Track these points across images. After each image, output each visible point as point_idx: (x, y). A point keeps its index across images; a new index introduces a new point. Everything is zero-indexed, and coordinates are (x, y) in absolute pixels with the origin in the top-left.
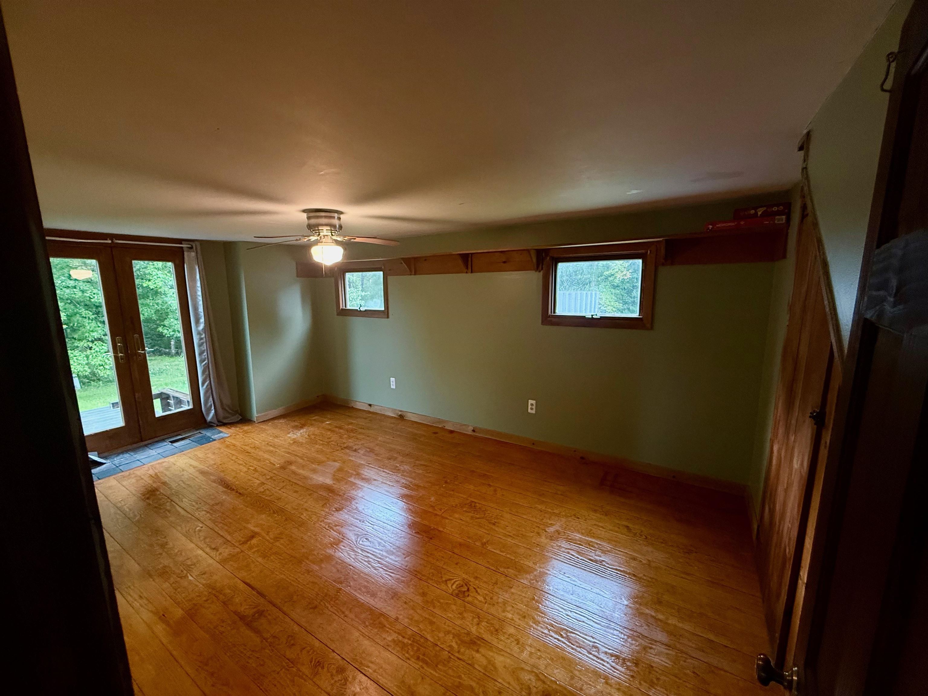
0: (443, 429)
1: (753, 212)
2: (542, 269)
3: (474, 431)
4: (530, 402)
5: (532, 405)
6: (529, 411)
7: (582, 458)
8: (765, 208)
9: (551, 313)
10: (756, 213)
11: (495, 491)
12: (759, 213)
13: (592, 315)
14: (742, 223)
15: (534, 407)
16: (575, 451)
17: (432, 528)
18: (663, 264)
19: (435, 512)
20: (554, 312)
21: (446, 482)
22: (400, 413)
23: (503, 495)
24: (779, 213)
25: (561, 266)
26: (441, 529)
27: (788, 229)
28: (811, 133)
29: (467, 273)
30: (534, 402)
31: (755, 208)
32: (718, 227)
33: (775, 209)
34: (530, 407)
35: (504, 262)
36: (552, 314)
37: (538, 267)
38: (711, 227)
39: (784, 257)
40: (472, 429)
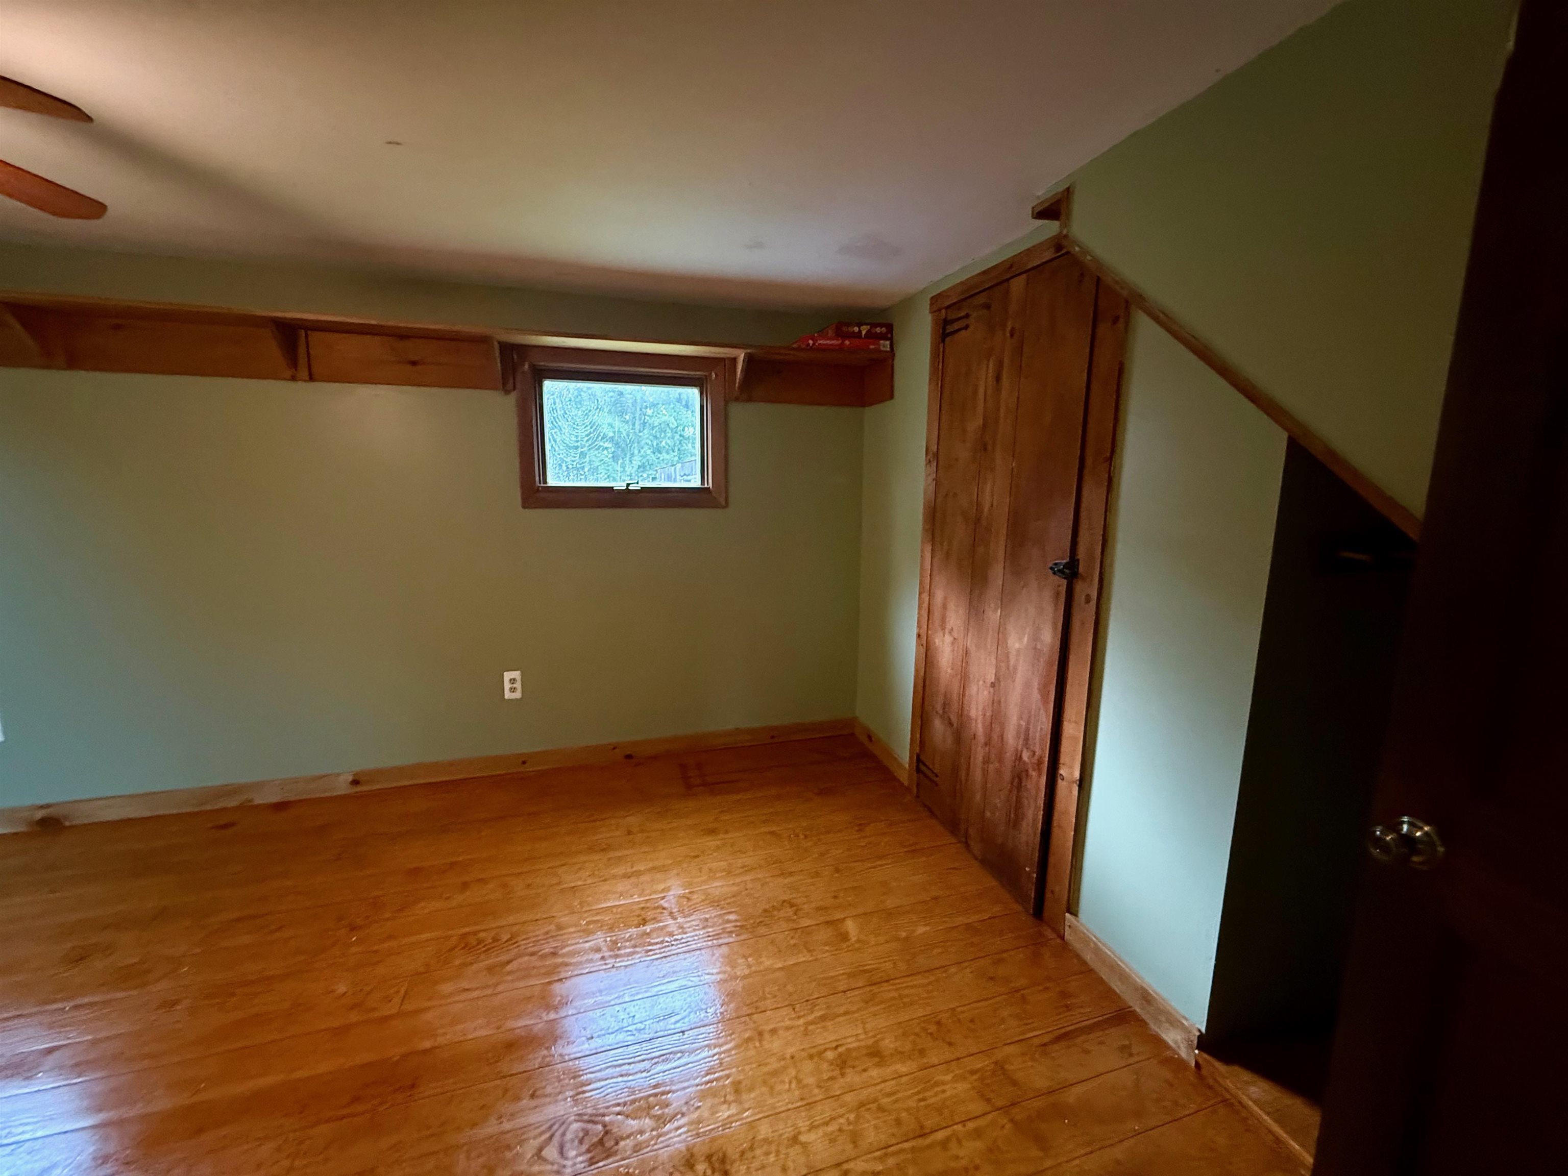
0: (248, 807)
1: (856, 329)
2: (514, 388)
3: (355, 782)
4: (508, 675)
5: (513, 681)
6: (508, 695)
7: (629, 757)
8: (869, 327)
9: (540, 483)
10: (860, 331)
11: (505, 886)
12: (864, 333)
13: (628, 485)
14: (847, 342)
15: (518, 685)
16: (614, 748)
17: (395, 1059)
18: (737, 399)
19: (376, 1015)
20: (545, 482)
21: (353, 928)
22: (38, 815)
23: (529, 886)
24: (883, 337)
25: (550, 387)
26: (427, 1044)
27: (893, 360)
28: (1071, 190)
29: (293, 378)
30: (516, 674)
31: (859, 325)
32: (820, 344)
33: (878, 330)
34: (507, 685)
35: (414, 363)
36: (542, 485)
37: (506, 382)
38: (811, 342)
39: (892, 397)
40: (351, 778)
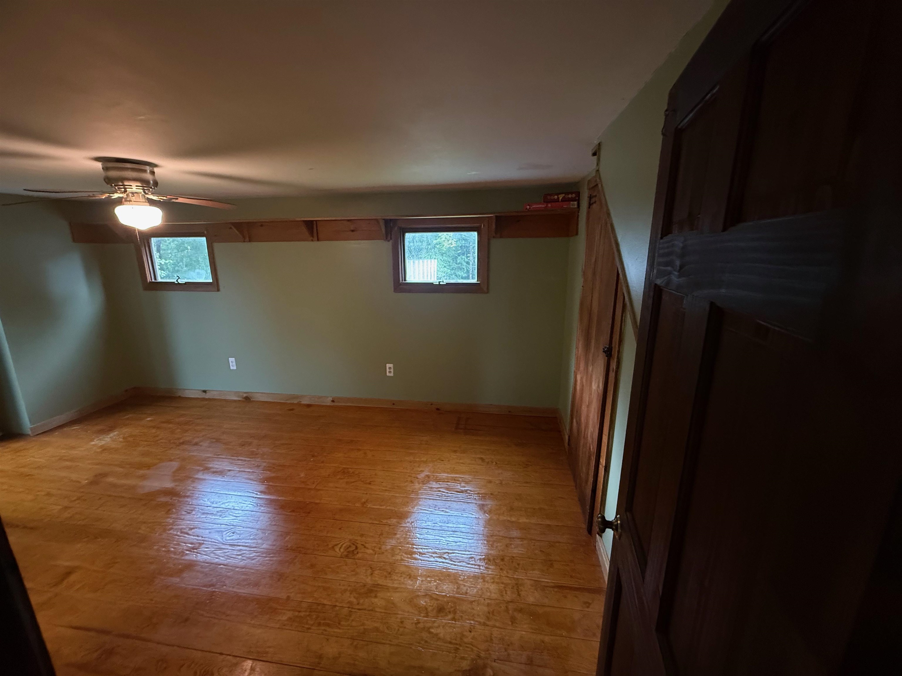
0: (299, 404)
1: (556, 197)
2: (391, 239)
3: (333, 401)
4: (388, 365)
5: (390, 368)
6: (388, 374)
7: (438, 409)
8: (564, 195)
9: (402, 281)
10: (558, 198)
11: (365, 453)
12: (560, 198)
13: (439, 282)
14: (549, 205)
15: (392, 370)
16: (432, 404)
17: (308, 503)
18: (494, 237)
19: (308, 487)
20: (405, 280)
21: (313, 456)
22: (245, 395)
23: (373, 456)
24: (573, 200)
25: (409, 236)
26: (318, 501)
27: (579, 212)
28: (601, 144)
29: (312, 240)
30: (391, 365)
31: (558, 194)
32: (533, 208)
33: (570, 196)
34: (388, 370)
35: (353, 231)
36: (403, 282)
37: (387, 236)
38: (528, 207)
39: (577, 234)
40: (331, 399)
